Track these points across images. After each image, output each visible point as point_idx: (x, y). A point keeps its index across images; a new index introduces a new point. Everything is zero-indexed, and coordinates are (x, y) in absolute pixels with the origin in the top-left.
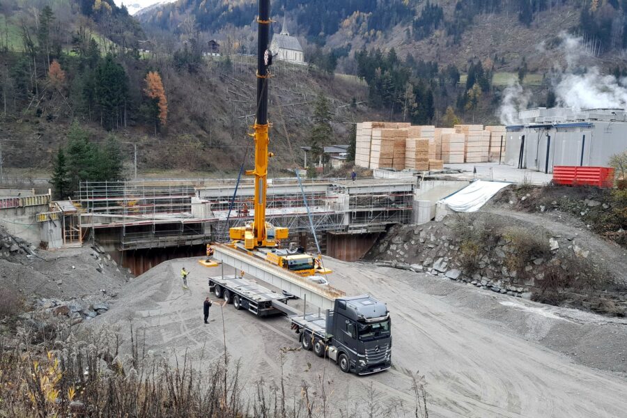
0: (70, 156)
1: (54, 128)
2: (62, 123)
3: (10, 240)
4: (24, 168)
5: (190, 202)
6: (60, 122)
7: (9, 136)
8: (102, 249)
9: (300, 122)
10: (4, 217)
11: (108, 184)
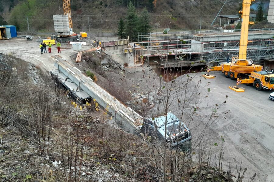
0: (128, 20)
1: (108, 10)
2: (111, 7)
3: (113, 62)
4: (97, 28)
5: (191, 43)
6: (110, 7)
7: (90, 14)
8: (151, 67)
9: (217, 3)
10: (109, 51)
11: (143, 34)
